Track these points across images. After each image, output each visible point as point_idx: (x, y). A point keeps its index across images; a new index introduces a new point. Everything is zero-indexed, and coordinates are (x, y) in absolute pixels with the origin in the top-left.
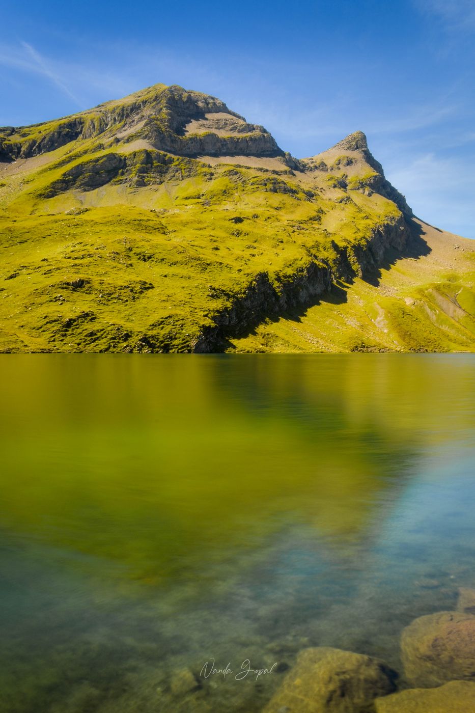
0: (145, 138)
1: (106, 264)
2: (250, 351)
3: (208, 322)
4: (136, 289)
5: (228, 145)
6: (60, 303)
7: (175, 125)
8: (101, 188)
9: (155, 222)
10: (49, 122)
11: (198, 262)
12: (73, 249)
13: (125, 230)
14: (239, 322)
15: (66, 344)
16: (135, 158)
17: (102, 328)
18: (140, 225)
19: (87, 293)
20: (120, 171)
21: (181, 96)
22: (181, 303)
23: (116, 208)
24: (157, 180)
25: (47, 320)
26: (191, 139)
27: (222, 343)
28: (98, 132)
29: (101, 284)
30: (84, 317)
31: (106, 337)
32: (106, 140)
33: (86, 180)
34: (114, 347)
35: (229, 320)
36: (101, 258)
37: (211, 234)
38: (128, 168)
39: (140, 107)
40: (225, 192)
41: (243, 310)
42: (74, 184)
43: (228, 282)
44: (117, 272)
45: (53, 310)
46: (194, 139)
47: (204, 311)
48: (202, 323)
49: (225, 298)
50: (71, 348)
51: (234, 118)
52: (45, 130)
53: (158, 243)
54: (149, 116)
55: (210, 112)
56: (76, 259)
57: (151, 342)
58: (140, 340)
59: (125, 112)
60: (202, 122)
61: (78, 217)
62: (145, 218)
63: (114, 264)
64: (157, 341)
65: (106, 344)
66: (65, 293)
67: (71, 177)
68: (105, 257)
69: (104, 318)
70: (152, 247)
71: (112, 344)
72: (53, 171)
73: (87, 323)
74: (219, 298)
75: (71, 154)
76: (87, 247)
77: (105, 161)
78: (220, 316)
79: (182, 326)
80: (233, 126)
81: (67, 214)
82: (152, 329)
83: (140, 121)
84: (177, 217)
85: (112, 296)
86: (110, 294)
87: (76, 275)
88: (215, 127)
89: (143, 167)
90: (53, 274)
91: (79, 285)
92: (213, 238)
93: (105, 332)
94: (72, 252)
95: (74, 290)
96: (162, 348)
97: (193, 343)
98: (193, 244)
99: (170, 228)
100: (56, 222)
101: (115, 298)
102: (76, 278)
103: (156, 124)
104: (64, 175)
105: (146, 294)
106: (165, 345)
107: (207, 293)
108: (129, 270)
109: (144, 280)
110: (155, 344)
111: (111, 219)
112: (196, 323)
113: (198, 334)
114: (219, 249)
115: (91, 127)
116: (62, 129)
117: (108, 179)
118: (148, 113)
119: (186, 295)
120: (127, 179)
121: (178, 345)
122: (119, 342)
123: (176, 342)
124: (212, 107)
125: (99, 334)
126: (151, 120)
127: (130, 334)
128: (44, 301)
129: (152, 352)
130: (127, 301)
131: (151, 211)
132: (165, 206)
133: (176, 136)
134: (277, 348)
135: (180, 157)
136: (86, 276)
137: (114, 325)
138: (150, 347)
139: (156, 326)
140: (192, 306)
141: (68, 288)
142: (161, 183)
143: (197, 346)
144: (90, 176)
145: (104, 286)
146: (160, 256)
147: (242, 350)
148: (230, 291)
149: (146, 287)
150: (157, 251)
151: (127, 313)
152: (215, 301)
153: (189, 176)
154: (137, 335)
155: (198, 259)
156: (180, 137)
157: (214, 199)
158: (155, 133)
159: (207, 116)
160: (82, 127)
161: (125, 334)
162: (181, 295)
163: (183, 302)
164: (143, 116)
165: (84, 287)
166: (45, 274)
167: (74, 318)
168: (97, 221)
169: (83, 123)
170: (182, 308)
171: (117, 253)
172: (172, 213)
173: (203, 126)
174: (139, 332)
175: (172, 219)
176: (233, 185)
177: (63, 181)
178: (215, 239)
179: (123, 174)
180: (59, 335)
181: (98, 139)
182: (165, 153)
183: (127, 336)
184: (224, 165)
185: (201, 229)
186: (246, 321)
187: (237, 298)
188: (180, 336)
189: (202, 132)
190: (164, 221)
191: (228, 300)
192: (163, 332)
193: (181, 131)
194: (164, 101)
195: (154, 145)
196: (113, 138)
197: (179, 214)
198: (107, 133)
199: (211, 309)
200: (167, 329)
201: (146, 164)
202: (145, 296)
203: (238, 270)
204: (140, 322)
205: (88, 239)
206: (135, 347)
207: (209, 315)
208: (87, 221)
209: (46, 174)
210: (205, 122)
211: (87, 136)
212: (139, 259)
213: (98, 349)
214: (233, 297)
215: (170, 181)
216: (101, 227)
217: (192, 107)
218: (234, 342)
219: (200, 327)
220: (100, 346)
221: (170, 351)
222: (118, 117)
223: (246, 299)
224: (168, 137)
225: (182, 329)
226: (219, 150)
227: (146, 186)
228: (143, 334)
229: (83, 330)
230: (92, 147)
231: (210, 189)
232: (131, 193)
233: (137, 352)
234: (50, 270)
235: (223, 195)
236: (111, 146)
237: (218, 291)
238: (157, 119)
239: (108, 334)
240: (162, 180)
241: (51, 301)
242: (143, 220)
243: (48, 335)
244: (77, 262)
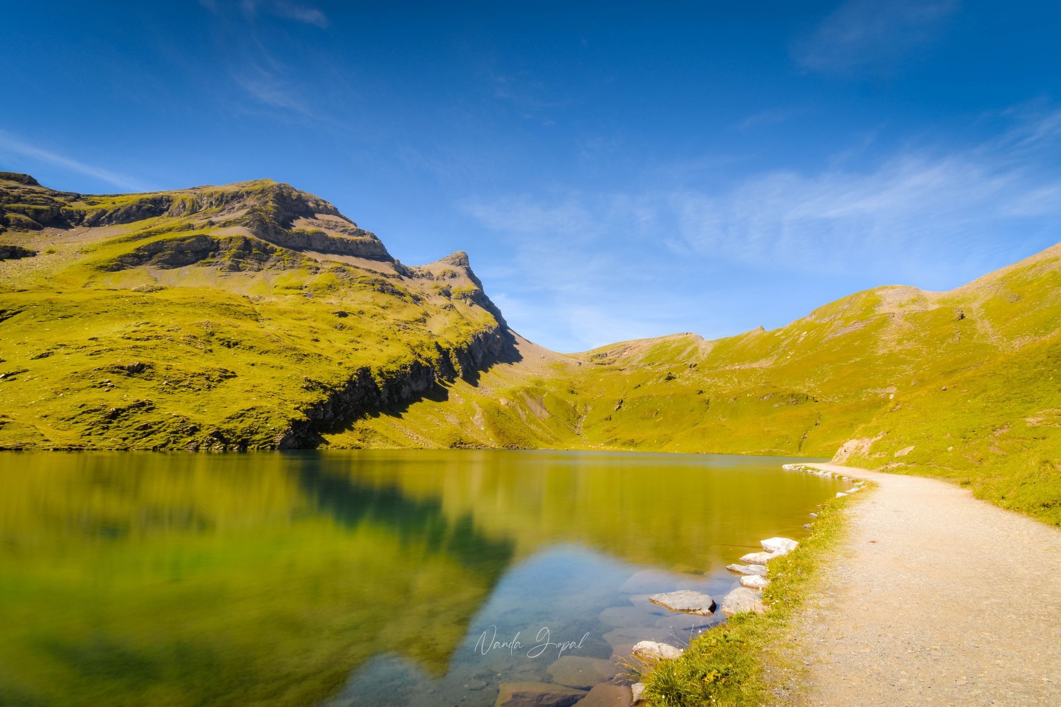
0: (246, 225)
1: (179, 348)
2: (345, 447)
3: (299, 416)
4: (214, 377)
5: (338, 245)
6: (106, 389)
7: (281, 219)
8: (184, 268)
9: (247, 307)
10: (128, 195)
11: (294, 353)
12: (136, 329)
13: (209, 314)
14: (335, 416)
15: (106, 438)
16: (230, 242)
17: (160, 420)
18: (227, 309)
19: (146, 379)
20: (211, 253)
21: (290, 194)
22: (268, 394)
23: (201, 289)
24: (255, 267)
25: (84, 409)
26: (298, 234)
27: (313, 438)
28: (189, 212)
29: (167, 369)
30: (138, 407)
31: (165, 430)
32: (197, 221)
33: (166, 257)
34: (175, 442)
35: (324, 414)
36: (173, 341)
37: (312, 325)
38: (221, 251)
39: (243, 196)
40: (330, 286)
41: (341, 404)
42: (149, 260)
43: (326, 374)
44: (190, 358)
45: (95, 397)
46: (301, 234)
47: (295, 404)
48: (291, 416)
49: (322, 390)
50: (113, 444)
51: (345, 221)
52: (121, 202)
53: (248, 329)
54: (252, 206)
55: (320, 212)
56: (136, 341)
57: (226, 437)
58: (210, 435)
59: (224, 199)
60: (311, 220)
61: (148, 295)
62: (236, 303)
63: (189, 348)
64: (233, 436)
65: (164, 439)
66: (115, 378)
67: (146, 253)
68: (179, 341)
69: (165, 409)
70: (239, 334)
71: (172, 439)
72: (123, 243)
73: (141, 413)
74: (314, 390)
75: (151, 229)
76: (156, 328)
77: (194, 242)
78: (314, 410)
79: (267, 419)
80: (343, 228)
81: (135, 291)
82: (228, 422)
83: (242, 209)
84: (274, 305)
85: (181, 384)
86: (179, 381)
87: (136, 358)
88: (324, 226)
89: (239, 253)
90: (102, 355)
91: (137, 370)
92: (313, 329)
93: (164, 425)
94: (134, 332)
95: (129, 375)
96: (239, 443)
97: (278, 439)
98: (290, 334)
99: (264, 316)
100: (118, 298)
101: (184, 386)
102: (134, 361)
103: (260, 215)
104: (138, 249)
105: (226, 383)
106: (243, 440)
107: (301, 385)
108: (207, 356)
109: (225, 368)
110: (230, 439)
111: (192, 301)
112: (285, 417)
113: (286, 428)
114: (319, 341)
115: (181, 206)
116: (143, 204)
117: (194, 260)
118: (252, 203)
119: (275, 386)
120: (218, 262)
121: (260, 440)
122: (182, 437)
123: (257, 437)
124: (323, 209)
125: (155, 427)
126: (253, 211)
127: (198, 427)
128: (84, 387)
129: (225, 449)
130: (199, 390)
131: (244, 297)
132: (262, 293)
133: (281, 228)
134: (375, 444)
135: (284, 249)
136: (149, 360)
137: (178, 416)
138: (222, 442)
139: (233, 418)
140: (281, 397)
141: (121, 373)
142: (259, 270)
143: (283, 441)
144: (171, 254)
145: (171, 373)
146: (250, 344)
147: (335, 446)
148: (328, 383)
149: (226, 375)
150: (246, 338)
151: (198, 403)
152: (309, 393)
153: (292, 267)
154: (208, 429)
155: (295, 349)
156: (286, 231)
157: (317, 292)
158: (258, 223)
159: (317, 215)
160: (170, 205)
161: (191, 428)
162: (269, 386)
163: (271, 394)
164: (246, 205)
165: (144, 372)
166: (91, 355)
167: (123, 407)
168: (173, 301)
169: (172, 201)
170: (269, 399)
171: (195, 337)
172: (269, 301)
173: (312, 223)
174: (210, 425)
175: (267, 307)
176: (339, 281)
177: (134, 256)
178: (316, 330)
179: (213, 256)
180: (98, 428)
181: (188, 219)
182: (267, 242)
183: (194, 430)
184: (331, 262)
185: (300, 320)
186: (343, 415)
187: (335, 391)
188: (264, 430)
189: (310, 229)
190: (257, 308)
191: (324, 393)
192: (241, 426)
193: (287, 224)
194: (271, 196)
195: (255, 234)
196: (207, 220)
197: (277, 303)
198: (200, 215)
199: (304, 401)
200: (248, 422)
201: (244, 250)
202: (224, 386)
203: (339, 363)
204: (213, 414)
205: (158, 320)
206: (203, 442)
207: (301, 408)
208: (159, 300)
209: (114, 246)
210: (314, 221)
211: (175, 214)
212: (222, 345)
213: (150, 445)
214: (331, 390)
215: (269, 270)
216: (177, 308)
217: (301, 205)
218: (328, 437)
219: (289, 421)
220: (154, 441)
221: (248, 447)
222: (216, 201)
223: (345, 393)
224: (272, 228)
225: (266, 423)
226: (326, 247)
227: (241, 271)
228: (216, 428)
229: (134, 422)
230: (178, 226)
231: (315, 282)
232: (221, 276)
233: (204, 448)
234: (100, 351)
235: (329, 289)
236: (203, 227)
237: (314, 384)
238: (261, 211)
239: (168, 427)
240: (260, 268)
241: (95, 387)
242: (232, 305)
243: (82, 427)
244: (139, 343)
